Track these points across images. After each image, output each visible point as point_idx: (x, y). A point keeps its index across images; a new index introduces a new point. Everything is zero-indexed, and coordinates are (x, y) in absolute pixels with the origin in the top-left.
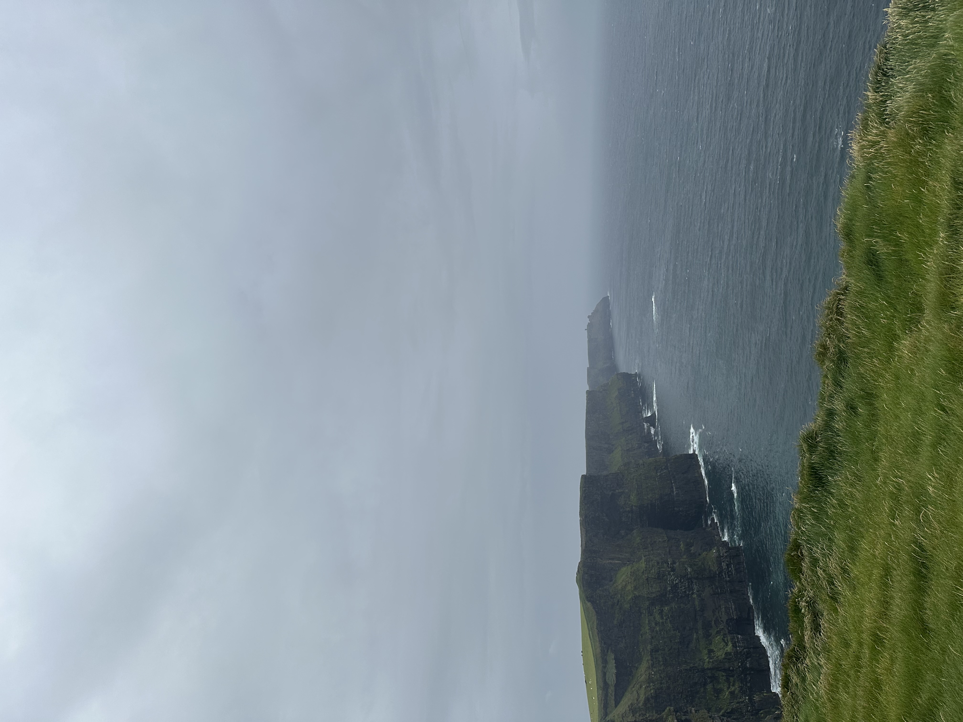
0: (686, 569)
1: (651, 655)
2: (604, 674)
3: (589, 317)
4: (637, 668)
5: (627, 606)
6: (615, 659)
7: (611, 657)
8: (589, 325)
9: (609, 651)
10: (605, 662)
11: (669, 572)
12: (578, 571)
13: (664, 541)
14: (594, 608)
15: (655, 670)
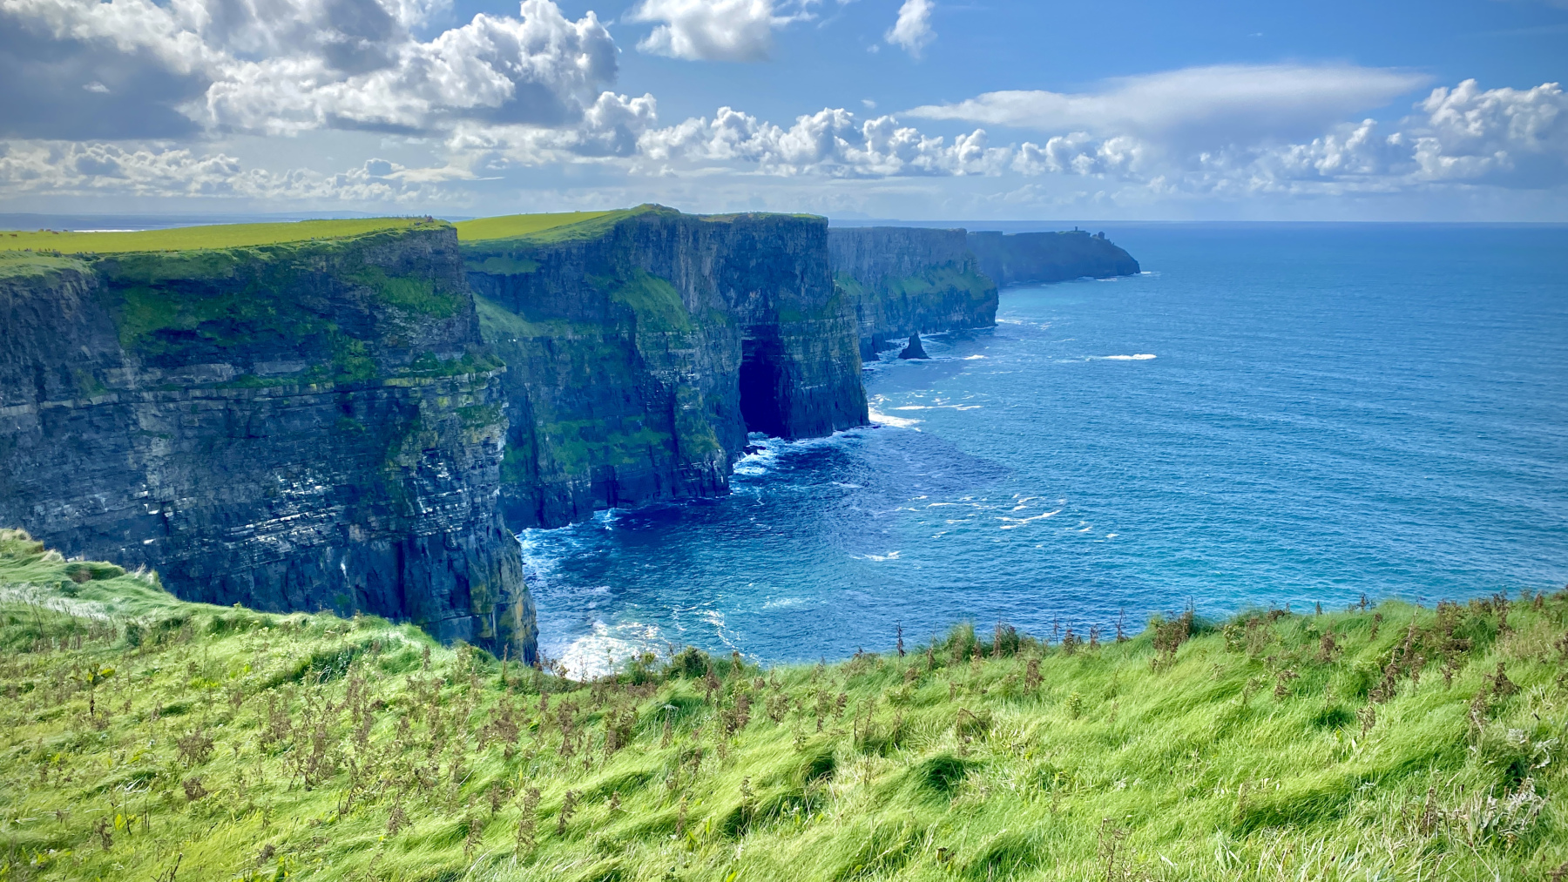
0: (686, 401)
1: (541, 339)
2: (499, 255)
3: (1101, 235)
4: (517, 313)
5: (616, 297)
6: (527, 276)
7: (531, 268)
8: (1085, 235)
9: (539, 265)
10: (520, 258)
11: (679, 373)
12: (663, 209)
13: (722, 367)
14: (607, 236)
15: (520, 344)
